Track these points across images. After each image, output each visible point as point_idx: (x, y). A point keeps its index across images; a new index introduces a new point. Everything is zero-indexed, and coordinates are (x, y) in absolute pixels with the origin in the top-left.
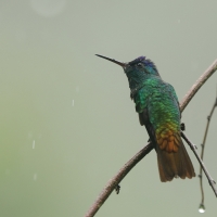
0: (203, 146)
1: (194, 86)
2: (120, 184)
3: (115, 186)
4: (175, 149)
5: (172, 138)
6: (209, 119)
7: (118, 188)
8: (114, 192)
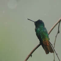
0: (54, 44)
1: (52, 28)
2: (32, 55)
3: (31, 55)
4: (49, 45)
5: (48, 42)
6: (56, 37)
7: (31, 56)
8: (30, 57)
